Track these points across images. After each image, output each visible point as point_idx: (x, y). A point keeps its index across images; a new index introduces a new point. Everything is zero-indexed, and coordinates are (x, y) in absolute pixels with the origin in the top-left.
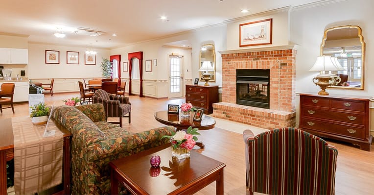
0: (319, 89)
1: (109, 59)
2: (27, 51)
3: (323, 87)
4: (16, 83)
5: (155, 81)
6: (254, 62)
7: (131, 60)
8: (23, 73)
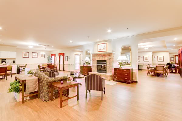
0: (119, 66)
1: (50, 56)
2: (16, 52)
3: (121, 65)
4: (13, 66)
5: (69, 64)
6: (102, 57)
7: (60, 56)
8: (14, 62)
